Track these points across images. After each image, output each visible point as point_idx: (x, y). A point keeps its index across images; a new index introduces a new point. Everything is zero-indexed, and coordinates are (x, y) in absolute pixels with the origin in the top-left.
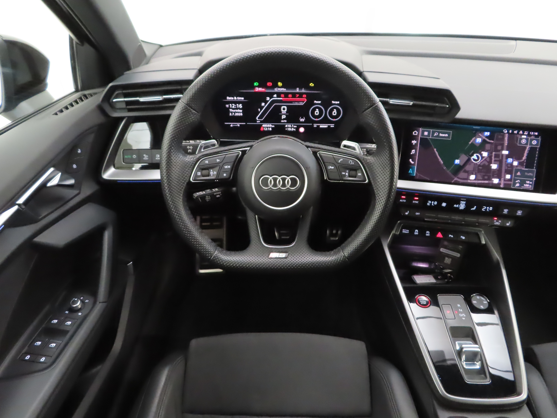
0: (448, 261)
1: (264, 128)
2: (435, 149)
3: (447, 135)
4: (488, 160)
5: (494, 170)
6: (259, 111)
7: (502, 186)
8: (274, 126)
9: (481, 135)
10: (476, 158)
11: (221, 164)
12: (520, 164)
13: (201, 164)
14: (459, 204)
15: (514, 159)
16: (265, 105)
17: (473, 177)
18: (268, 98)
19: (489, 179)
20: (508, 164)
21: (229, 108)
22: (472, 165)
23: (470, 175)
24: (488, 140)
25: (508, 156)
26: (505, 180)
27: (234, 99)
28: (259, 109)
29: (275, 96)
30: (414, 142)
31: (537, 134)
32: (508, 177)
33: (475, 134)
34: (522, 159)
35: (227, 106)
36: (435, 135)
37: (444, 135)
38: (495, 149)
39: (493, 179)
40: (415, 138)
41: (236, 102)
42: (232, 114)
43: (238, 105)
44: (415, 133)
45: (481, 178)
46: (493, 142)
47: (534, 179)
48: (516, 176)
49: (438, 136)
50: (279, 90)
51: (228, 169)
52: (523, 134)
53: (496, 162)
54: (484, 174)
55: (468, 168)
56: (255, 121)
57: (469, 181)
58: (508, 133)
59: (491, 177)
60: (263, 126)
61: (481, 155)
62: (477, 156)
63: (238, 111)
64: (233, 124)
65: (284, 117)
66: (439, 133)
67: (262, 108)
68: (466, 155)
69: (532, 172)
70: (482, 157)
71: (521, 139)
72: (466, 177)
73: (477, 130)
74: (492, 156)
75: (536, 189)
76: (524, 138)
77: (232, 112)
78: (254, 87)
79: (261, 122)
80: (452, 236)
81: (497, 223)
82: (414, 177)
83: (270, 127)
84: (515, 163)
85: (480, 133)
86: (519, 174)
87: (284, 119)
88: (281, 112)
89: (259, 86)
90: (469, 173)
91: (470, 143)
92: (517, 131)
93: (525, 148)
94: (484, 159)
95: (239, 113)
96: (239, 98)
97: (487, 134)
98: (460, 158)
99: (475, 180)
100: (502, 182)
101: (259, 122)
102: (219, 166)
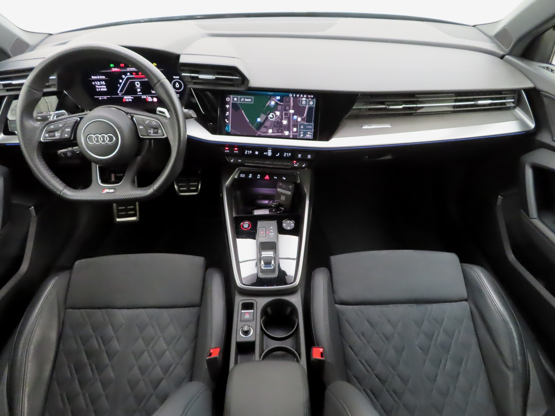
0: (283, 198)
1: (126, 99)
2: (243, 111)
3: (250, 100)
4: (280, 117)
5: (285, 126)
6: (119, 86)
7: (291, 137)
8: (133, 98)
9: (274, 99)
10: (272, 117)
11: (63, 128)
12: (303, 119)
13: (48, 129)
14: (267, 152)
15: (298, 116)
16: (123, 81)
17: (270, 131)
18: (123, 76)
19: (282, 132)
20: (294, 120)
21: (95, 85)
22: (270, 121)
23: (268, 130)
24: (279, 102)
25: (294, 114)
26: (293, 132)
27: (97, 78)
28: (119, 85)
29: (129, 74)
30: (227, 106)
31: (312, 96)
32: (295, 129)
33: (270, 98)
34: (303, 116)
35: (93, 83)
36: (242, 100)
37: (248, 100)
38: (285, 109)
39: (285, 132)
40: (228, 103)
41: (100, 80)
42: (99, 89)
43: (101, 82)
44: (228, 99)
45: (277, 132)
46: (283, 104)
47: (313, 130)
48: (300, 129)
49: (244, 101)
50: (131, 70)
51: (69, 131)
52: (303, 97)
53: (286, 119)
54: (278, 128)
55: (266, 124)
56: (118, 94)
57: (268, 134)
58: (293, 96)
59: (284, 130)
60: (125, 98)
61: (275, 114)
62: (273, 115)
63: (103, 87)
64: (101, 98)
65: (139, 90)
66: (245, 98)
67: (120, 84)
68: (265, 115)
69: (311, 125)
70: (276, 116)
71: (302, 101)
72: (266, 131)
73: (271, 96)
74: (283, 115)
75: (315, 138)
76: (304, 100)
77: (98, 88)
78: (111, 68)
79: (122, 95)
80: (276, 178)
81: (296, 165)
82: (229, 132)
83: (130, 99)
84: (299, 119)
85: (273, 97)
86: (302, 127)
87: (140, 92)
88: (136, 87)
89: (114, 67)
90: (267, 128)
91: (267, 105)
92: (299, 95)
93: (305, 107)
94: (277, 117)
95: (104, 89)
96: (101, 77)
97: (278, 98)
98: (260, 117)
99: (272, 133)
100: (291, 134)
101: (121, 95)
102: (62, 129)
